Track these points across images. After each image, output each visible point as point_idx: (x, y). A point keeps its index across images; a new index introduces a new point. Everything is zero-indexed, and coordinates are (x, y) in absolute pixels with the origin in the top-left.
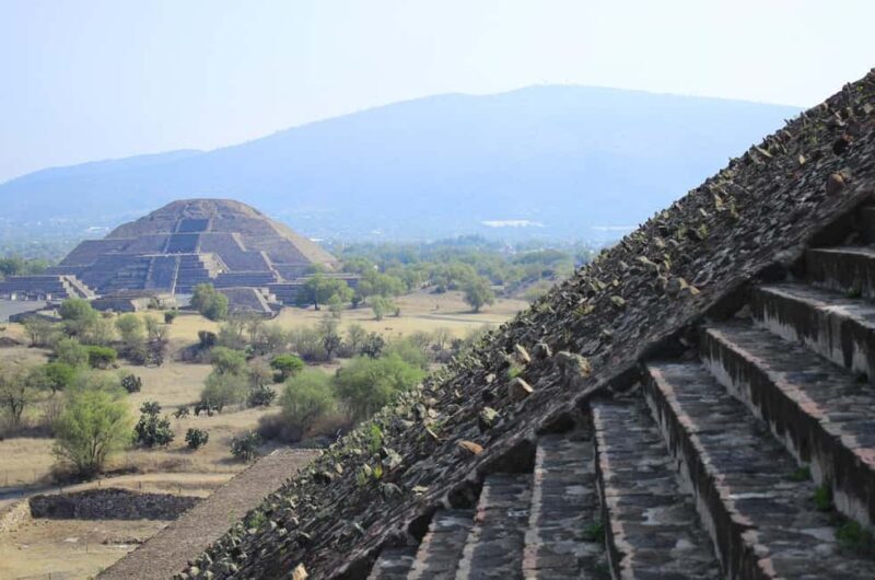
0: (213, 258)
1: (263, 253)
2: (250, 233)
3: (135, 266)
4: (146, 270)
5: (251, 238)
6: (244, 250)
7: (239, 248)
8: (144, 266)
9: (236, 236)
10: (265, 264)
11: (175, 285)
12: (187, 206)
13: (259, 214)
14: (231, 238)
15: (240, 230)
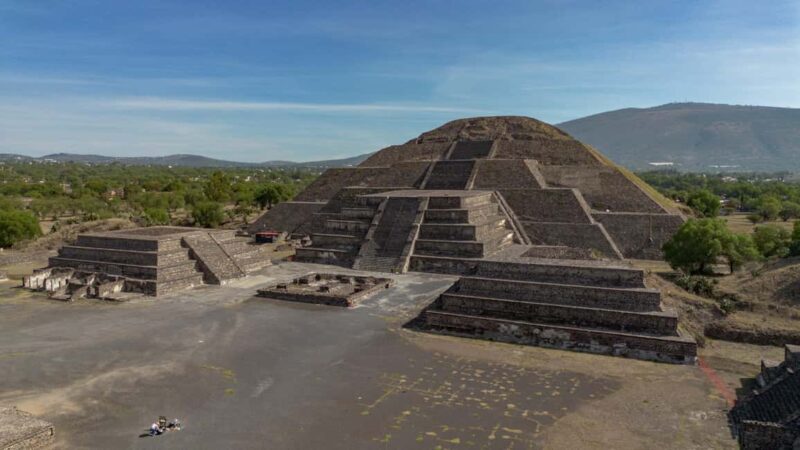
0: (493, 200)
1: (577, 193)
2: (554, 160)
3: (355, 212)
4: (371, 219)
5: (556, 168)
6: (544, 186)
7: (536, 183)
8: (368, 213)
9: (532, 165)
10: (582, 212)
11: (411, 253)
12: (468, 125)
13: (565, 134)
14: (524, 167)
15: (537, 156)
